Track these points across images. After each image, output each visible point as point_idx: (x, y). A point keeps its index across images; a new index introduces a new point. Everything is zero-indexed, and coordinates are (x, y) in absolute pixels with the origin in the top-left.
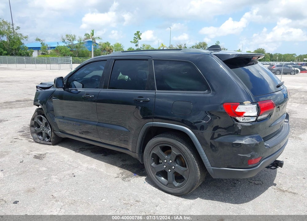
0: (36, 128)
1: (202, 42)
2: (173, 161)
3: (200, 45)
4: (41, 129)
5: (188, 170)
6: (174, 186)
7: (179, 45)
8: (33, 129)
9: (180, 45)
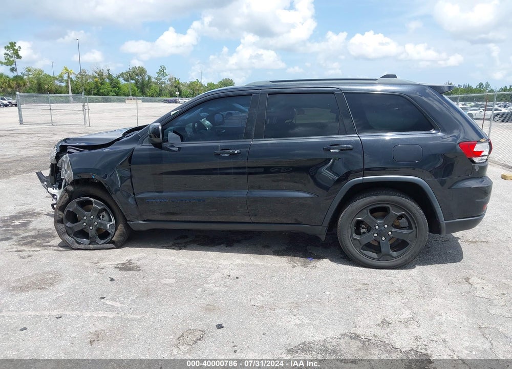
0: (69, 224)
1: (137, 66)
2: (390, 225)
3: (134, 72)
4: (85, 224)
5: (414, 233)
6: (393, 257)
7: (97, 71)
8: (61, 226)
9: (100, 71)
